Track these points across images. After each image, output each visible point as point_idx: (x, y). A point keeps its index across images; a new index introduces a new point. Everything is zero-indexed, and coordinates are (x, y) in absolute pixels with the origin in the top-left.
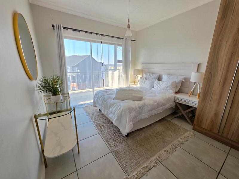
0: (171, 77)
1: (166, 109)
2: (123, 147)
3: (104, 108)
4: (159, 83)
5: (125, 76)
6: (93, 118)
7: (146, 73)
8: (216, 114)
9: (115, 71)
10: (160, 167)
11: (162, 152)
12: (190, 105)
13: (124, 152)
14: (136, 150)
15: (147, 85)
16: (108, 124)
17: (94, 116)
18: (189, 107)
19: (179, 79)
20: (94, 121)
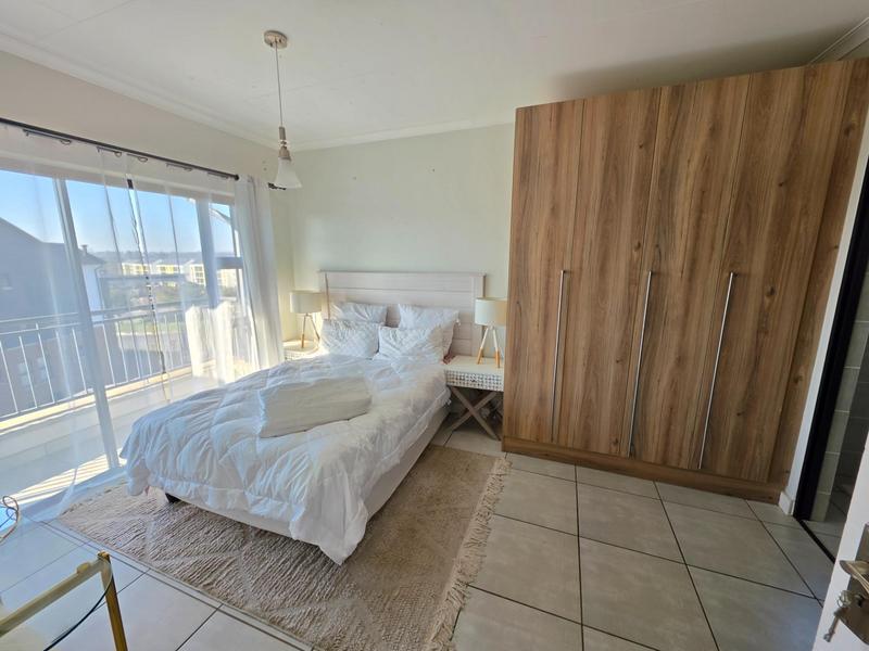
0: (426, 313)
1: (435, 415)
2: (348, 607)
3: (215, 485)
4: (395, 337)
5: (262, 324)
6: (150, 551)
7: (341, 304)
8: (542, 400)
9: (213, 306)
10: (477, 599)
11: (463, 553)
12: (485, 387)
13: (357, 623)
14: (395, 588)
15: (354, 346)
16: (246, 548)
17: (151, 543)
18: (481, 393)
19: (447, 317)
20: (158, 564)
